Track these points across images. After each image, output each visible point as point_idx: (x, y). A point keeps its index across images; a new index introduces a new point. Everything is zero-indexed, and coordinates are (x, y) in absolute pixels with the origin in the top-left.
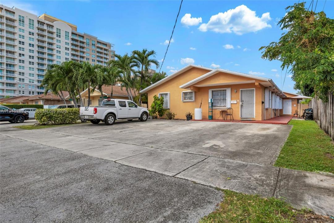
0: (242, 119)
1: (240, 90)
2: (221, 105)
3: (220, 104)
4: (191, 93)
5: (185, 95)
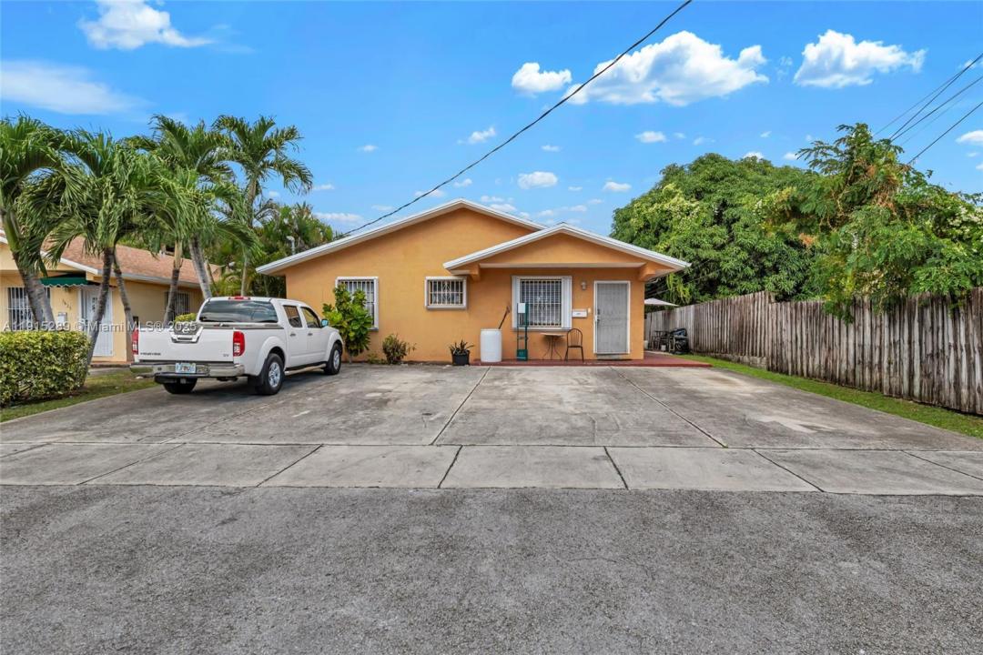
1: (595, 282)
2: (546, 322)
3: (544, 319)
4: (455, 285)
5: (435, 290)
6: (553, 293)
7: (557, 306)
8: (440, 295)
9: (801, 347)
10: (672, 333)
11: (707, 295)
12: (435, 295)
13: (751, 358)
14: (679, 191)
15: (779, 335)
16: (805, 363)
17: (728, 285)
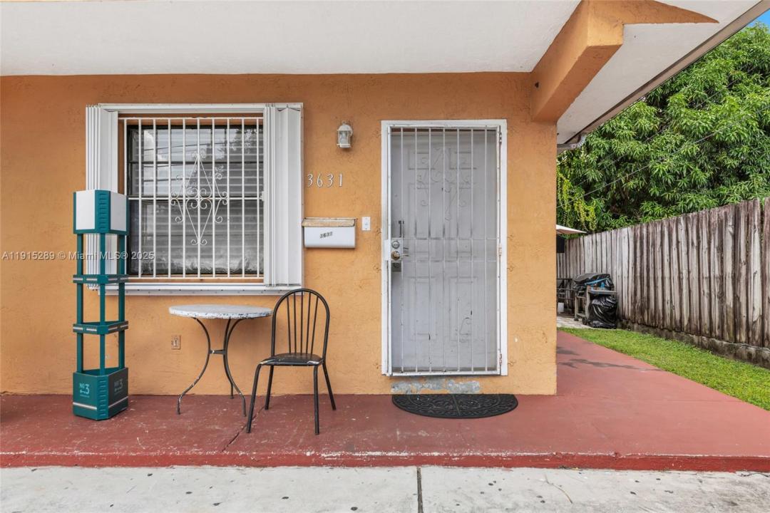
0: (403, 389)
1: (386, 126)
2: (214, 264)
3: (206, 253)
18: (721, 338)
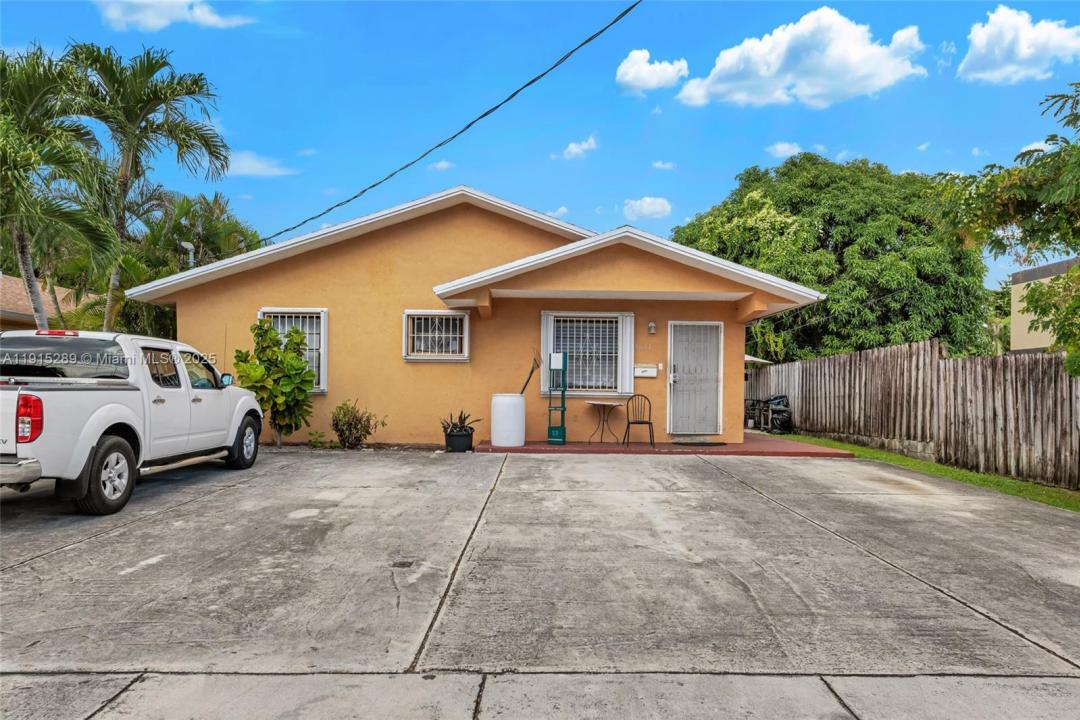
0: (676, 440)
1: (670, 323)
2: (593, 383)
4: (452, 324)
5: (419, 330)
6: (604, 338)
7: (612, 359)
8: (426, 339)
9: (1005, 430)
10: (767, 402)
11: (808, 349)
12: (419, 338)
13: (906, 443)
14: (768, 200)
15: (960, 408)
16: (1012, 454)
17: (839, 335)
18: (843, 433)
